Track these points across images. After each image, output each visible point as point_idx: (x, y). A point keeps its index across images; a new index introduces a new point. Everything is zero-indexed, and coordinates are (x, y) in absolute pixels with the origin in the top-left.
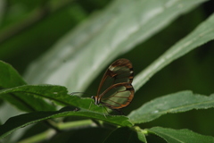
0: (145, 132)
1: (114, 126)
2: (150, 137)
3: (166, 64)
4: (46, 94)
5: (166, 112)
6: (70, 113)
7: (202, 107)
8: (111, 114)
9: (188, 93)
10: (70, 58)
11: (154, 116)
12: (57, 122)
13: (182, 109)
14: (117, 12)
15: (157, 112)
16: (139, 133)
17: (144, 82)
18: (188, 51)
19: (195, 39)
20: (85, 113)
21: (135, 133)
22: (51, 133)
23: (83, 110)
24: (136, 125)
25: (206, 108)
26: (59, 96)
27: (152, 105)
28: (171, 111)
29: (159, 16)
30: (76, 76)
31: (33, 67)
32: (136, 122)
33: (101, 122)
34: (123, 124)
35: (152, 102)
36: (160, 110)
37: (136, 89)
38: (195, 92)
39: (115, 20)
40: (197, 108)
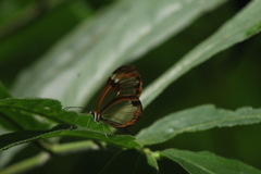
0: (156, 155)
1: (118, 148)
2: (163, 161)
4: (36, 110)
5: (182, 131)
6: (64, 133)
7: (226, 125)
8: (116, 133)
9: (209, 108)
10: (69, 65)
11: (167, 136)
12: (51, 143)
13: (202, 127)
14: (126, 9)
15: (171, 131)
16: (149, 157)
20: (81, 132)
21: (144, 157)
23: (80, 128)
24: (146, 147)
25: (231, 125)
26: (51, 111)
27: (166, 122)
28: (189, 129)
29: (176, 15)
30: (75, 87)
32: (146, 143)
33: (104, 144)
34: (129, 145)
35: (166, 118)
36: (175, 129)
40: (220, 126)
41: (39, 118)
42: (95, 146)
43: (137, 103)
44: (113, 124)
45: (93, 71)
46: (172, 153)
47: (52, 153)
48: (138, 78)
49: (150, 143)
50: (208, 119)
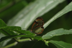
0: (47, 42)
1: (37, 40)
3: (55, 19)
4: (14, 30)
5: (55, 36)
6: (22, 36)
7: (67, 34)
8: (37, 36)
9: (62, 29)
10: (22, 18)
11: (50, 37)
12: (18, 39)
13: (60, 34)
15: (51, 35)
16: (45, 42)
17: (47, 26)
18: (62, 15)
19: (64, 11)
21: (44, 43)
22: (16, 43)
24: (45, 40)
25: (68, 34)
26: (18, 30)
27: (50, 33)
28: (56, 35)
29: (52, 4)
30: (24, 24)
31: (10, 21)
32: (45, 39)
33: (33, 39)
34: (40, 39)
35: (50, 32)
36: (53, 35)
37: (45, 28)
38: (64, 29)
39: (37, 5)
40: (65, 34)
41: (15, 32)
42: (30, 40)
43: (43, 28)
44: (36, 33)
45: (29, 19)
46: (52, 41)
48: (43, 21)
49: (46, 39)
50: (62, 32)
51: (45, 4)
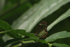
0: (51, 45)
1: (41, 43)
2: (53, 46)
3: (58, 22)
4: (19, 32)
5: (58, 38)
9: (65, 32)
11: (54, 39)
13: (63, 37)
15: (55, 38)
17: (51, 28)
18: (65, 18)
19: (67, 14)
24: (48, 42)
27: (53, 36)
28: (60, 38)
33: (37, 42)
34: (44, 42)
35: (53, 35)
36: (56, 37)
38: (68, 31)
40: (68, 37)
41: (19, 34)
42: (34, 42)
45: (33, 21)
47: (22, 43)
49: (49, 41)
50: (65, 35)
51: (49, 6)
